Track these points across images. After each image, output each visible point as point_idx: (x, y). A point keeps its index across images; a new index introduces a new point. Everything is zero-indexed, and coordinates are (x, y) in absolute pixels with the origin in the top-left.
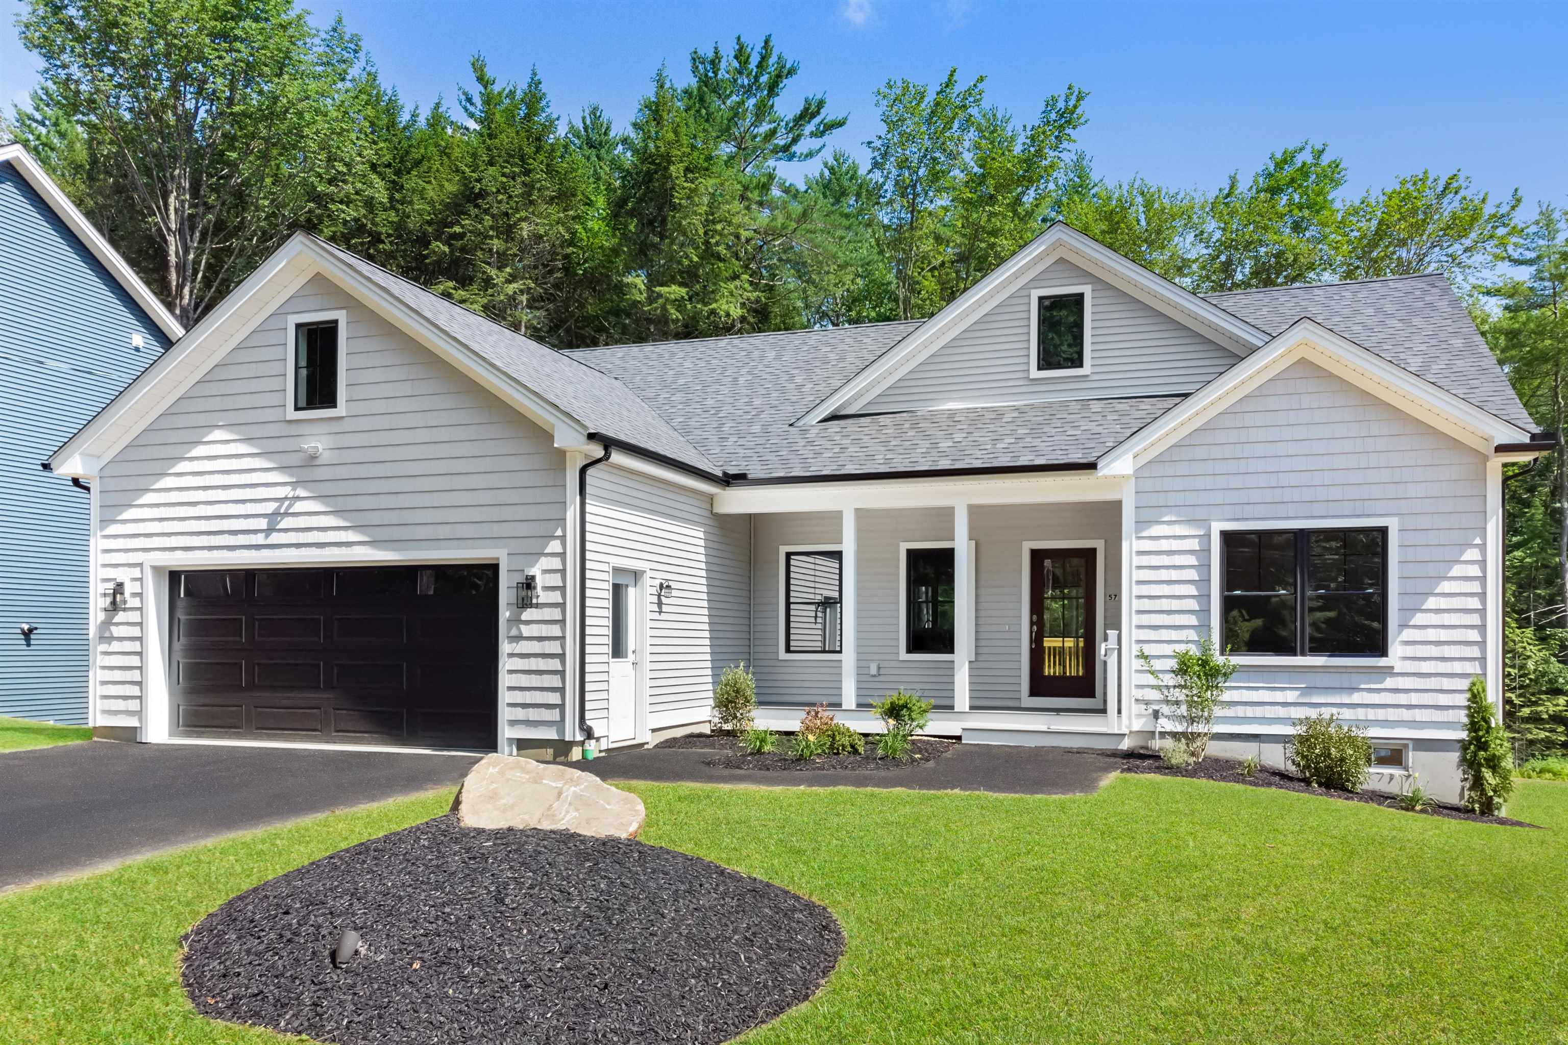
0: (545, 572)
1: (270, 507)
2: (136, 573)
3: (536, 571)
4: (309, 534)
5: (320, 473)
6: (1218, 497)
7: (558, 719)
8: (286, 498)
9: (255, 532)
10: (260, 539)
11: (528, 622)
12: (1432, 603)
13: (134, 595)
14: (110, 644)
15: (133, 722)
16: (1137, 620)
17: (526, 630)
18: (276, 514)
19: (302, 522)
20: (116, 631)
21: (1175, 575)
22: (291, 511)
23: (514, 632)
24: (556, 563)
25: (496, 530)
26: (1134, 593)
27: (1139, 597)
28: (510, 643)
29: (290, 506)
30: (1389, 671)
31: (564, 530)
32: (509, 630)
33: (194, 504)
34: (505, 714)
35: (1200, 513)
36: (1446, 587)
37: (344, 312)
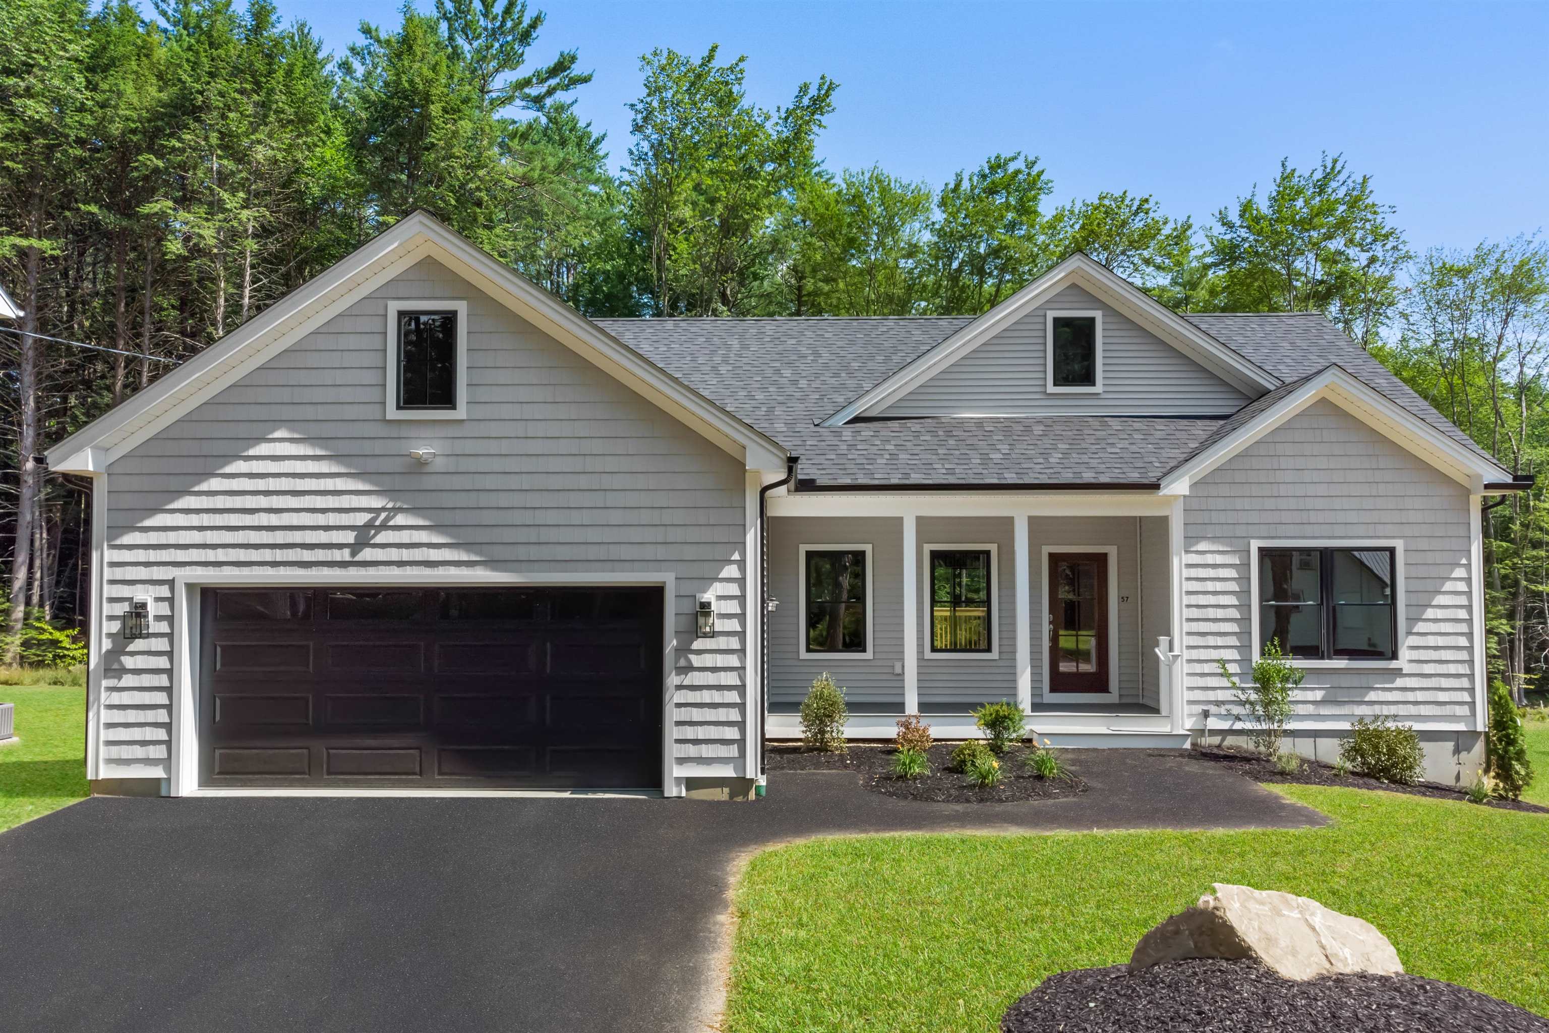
0: (720, 598)
1: (361, 519)
2: (165, 591)
3: (708, 596)
4: (416, 550)
5: (429, 482)
6: (1254, 518)
7: (736, 755)
8: (383, 509)
9: (340, 546)
10: (345, 555)
11: (699, 652)
12: (1430, 613)
13: (158, 618)
14: (120, 679)
15: (157, 773)
16: (1187, 627)
17: (696, 661)
18: (369, 525)
19: (405, 537)
20: (129, 662)
21: (1219, 586)
22: (391, 523)
23: (682, 663)
24: (734, 590)
25: (661, 552)
26: (1185, 602)
27: (1188, 606)
28: (678, 674)
29: (388, 519)
30: (1398, 672)
31: (743, 554)
32: (677, 661)
33: (252, 511)
34: (671, 751)
35: (1240, 531)
36: (1440, 600)
37: (465, 302)
